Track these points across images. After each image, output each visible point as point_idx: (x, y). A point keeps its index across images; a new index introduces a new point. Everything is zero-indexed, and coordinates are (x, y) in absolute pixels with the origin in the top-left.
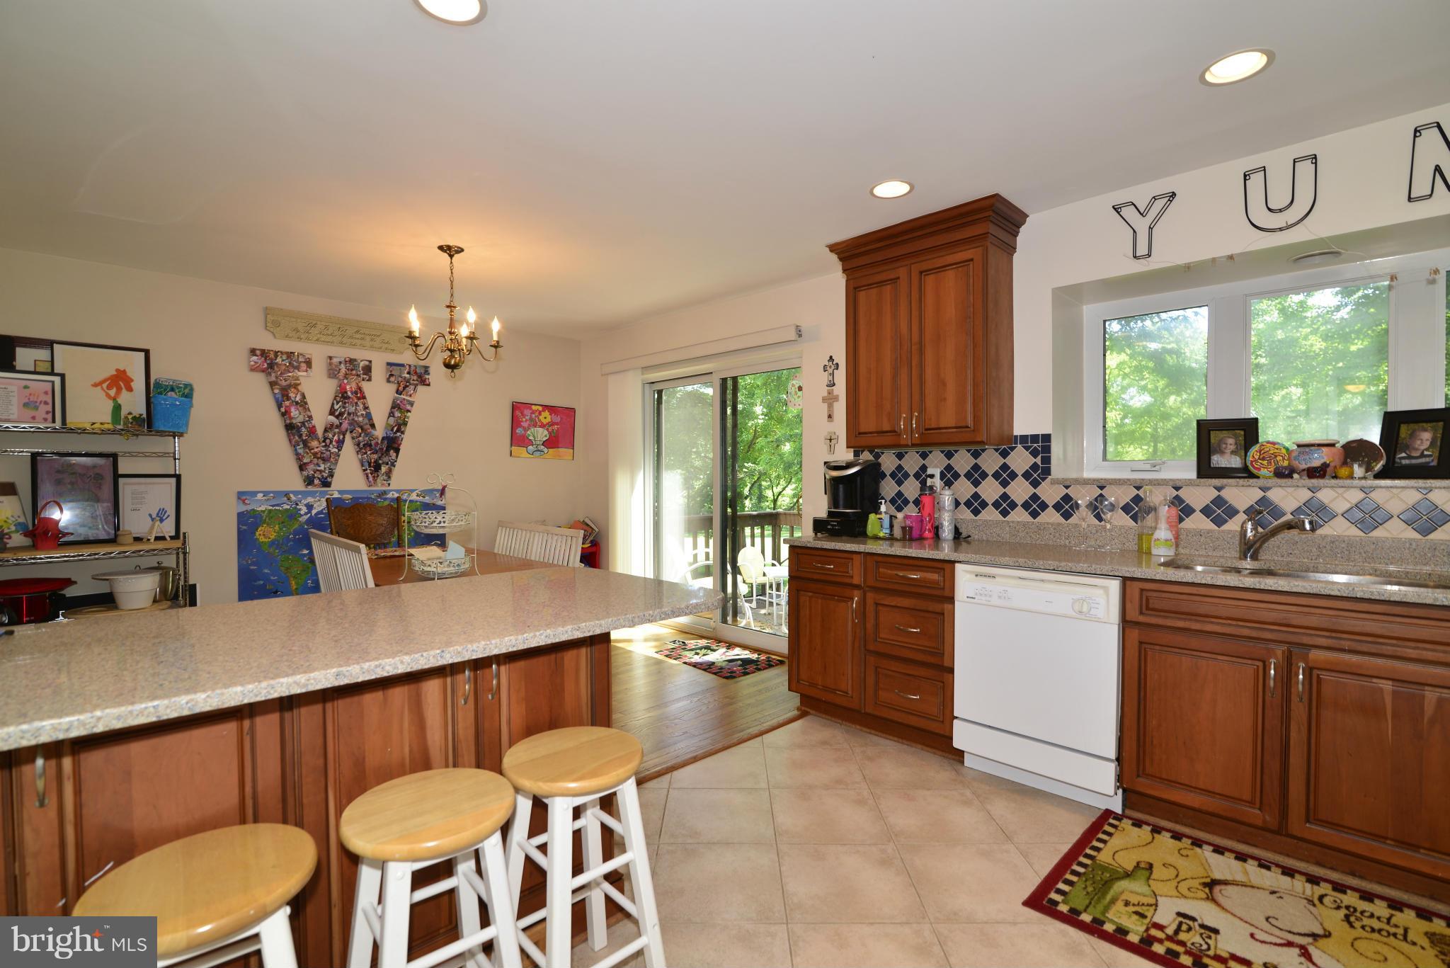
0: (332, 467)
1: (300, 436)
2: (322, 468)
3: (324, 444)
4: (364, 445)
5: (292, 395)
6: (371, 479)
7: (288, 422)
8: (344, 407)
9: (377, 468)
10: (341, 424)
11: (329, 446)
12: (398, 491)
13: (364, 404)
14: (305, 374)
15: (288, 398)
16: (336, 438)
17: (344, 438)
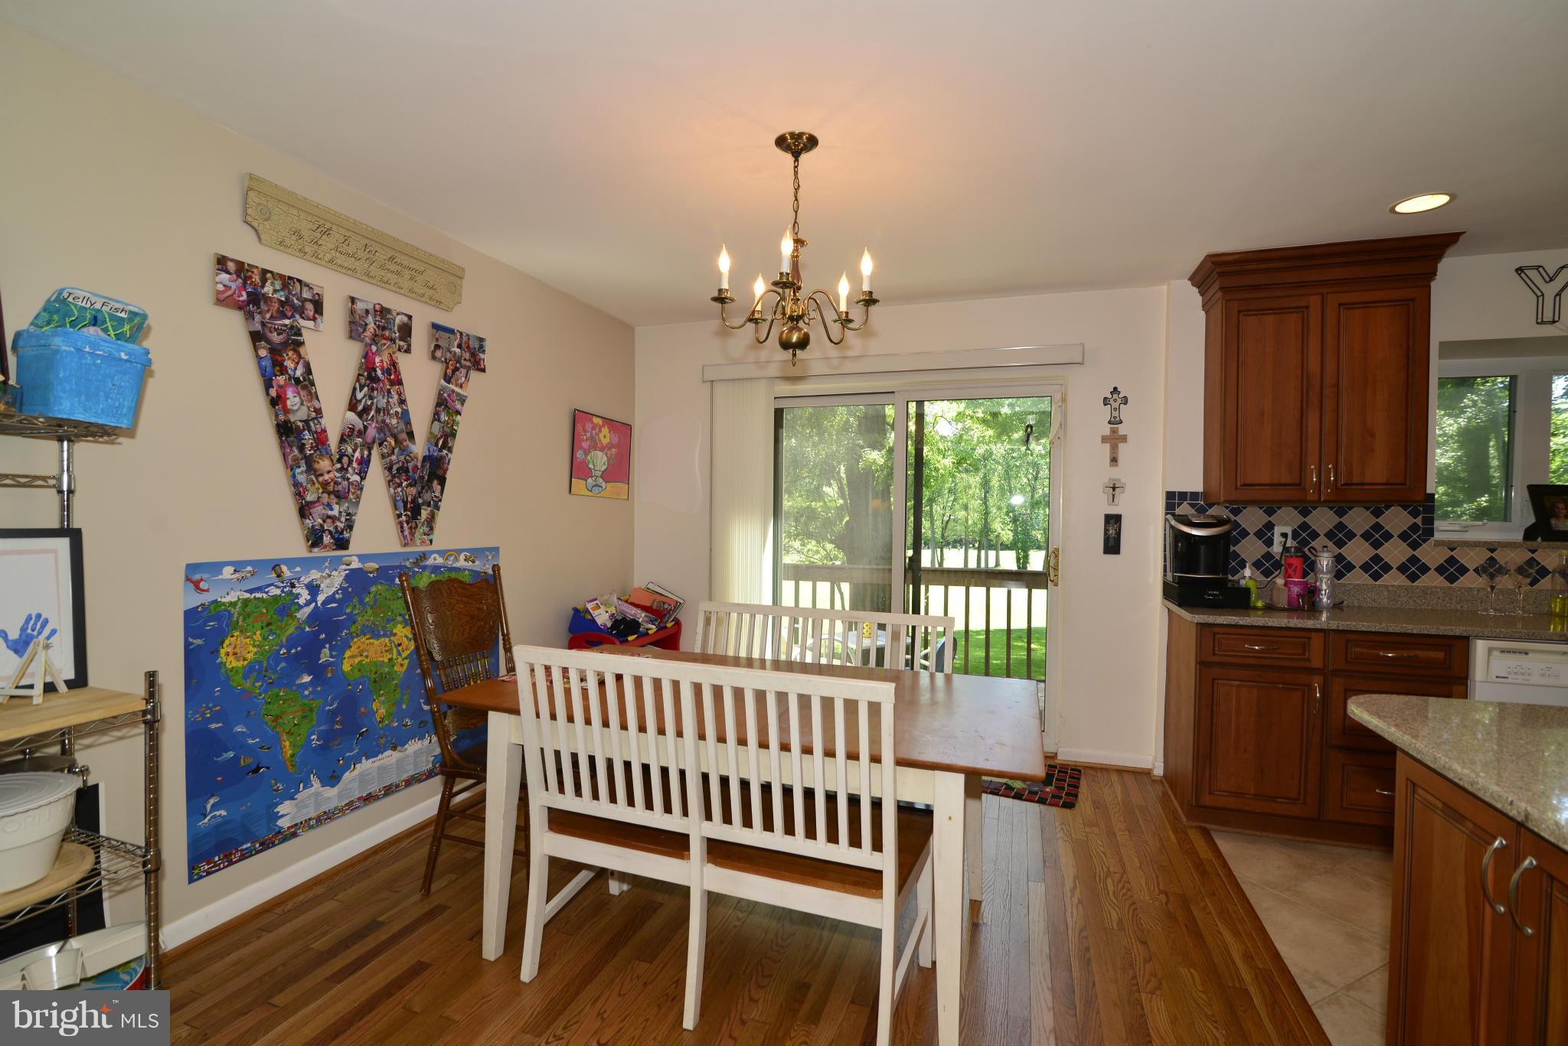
0: (350, 511)
1: (302, 448)
2: (335, 513)
3: (339, 466)
4: (398, 470)
5: (289, 364)
6: (407, 533)
7: (282, 417)
8: (371, 398)
9: (416, 512)
10: (366, 428)
11: (347, 470)
12: (442, 553)
13: (399, 394)
14: (310, 324)
15: (283, 370)
16: (357, 454)
17: (370, 454)
